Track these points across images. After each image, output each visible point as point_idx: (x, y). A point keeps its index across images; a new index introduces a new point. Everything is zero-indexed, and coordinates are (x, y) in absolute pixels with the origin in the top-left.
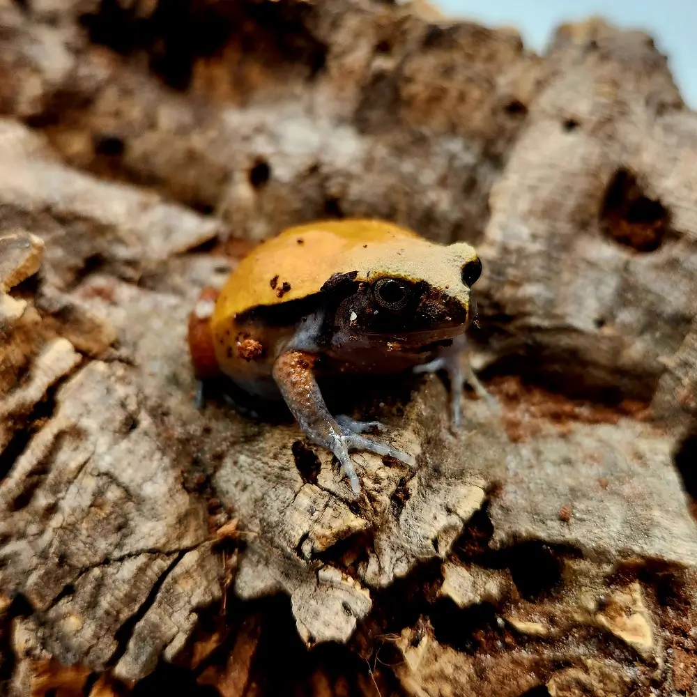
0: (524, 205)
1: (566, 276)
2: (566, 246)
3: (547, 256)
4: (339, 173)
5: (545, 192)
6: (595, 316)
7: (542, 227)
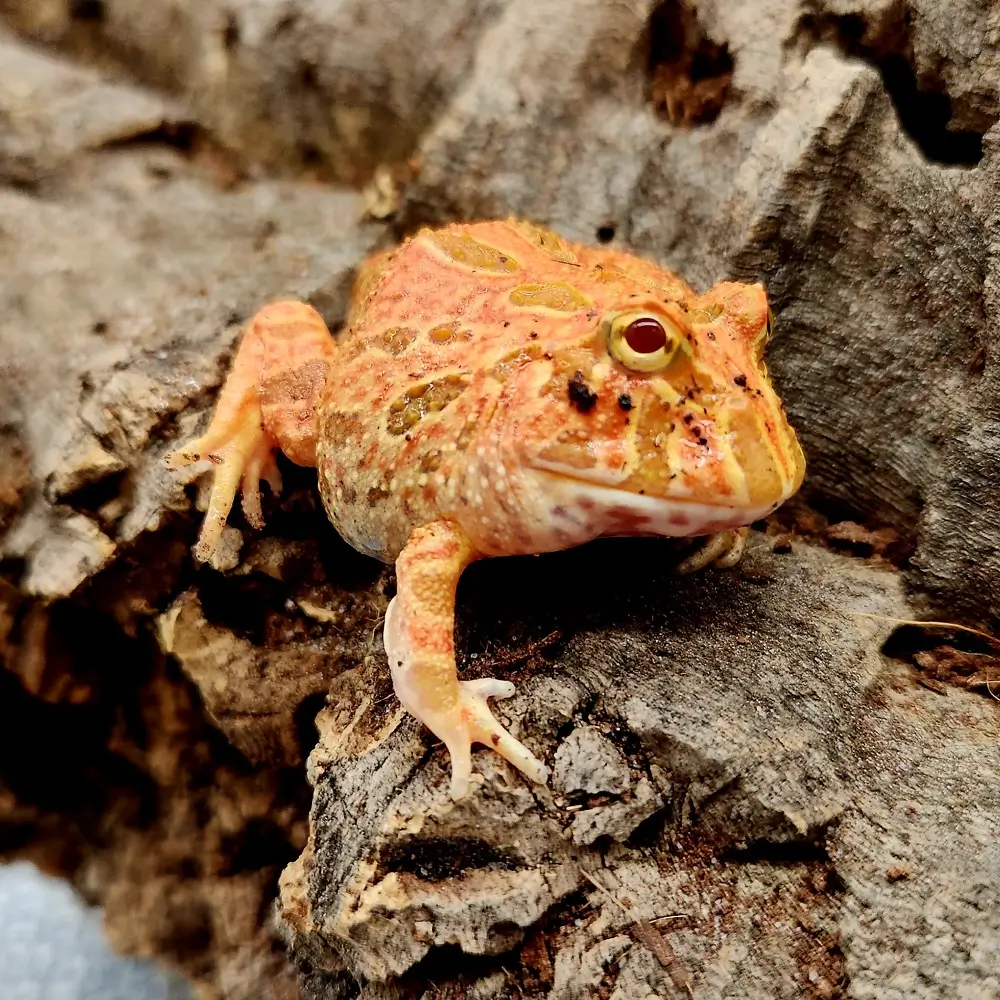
0: (513, 60)
1: (559, 162)
2: (568, 117)
3: (536, 134)
4: (319, 29)
5: (545, 40)
6: (601, 222)
7: (534, 91)
